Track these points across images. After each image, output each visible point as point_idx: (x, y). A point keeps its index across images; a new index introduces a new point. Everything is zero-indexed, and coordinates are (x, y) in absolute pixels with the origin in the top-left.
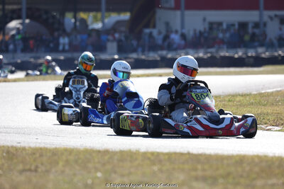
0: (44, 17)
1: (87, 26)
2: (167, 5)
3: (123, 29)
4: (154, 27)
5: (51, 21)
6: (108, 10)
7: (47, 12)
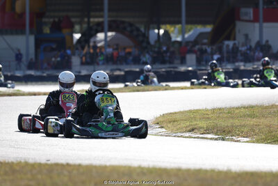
0: (129, 29)
1: (170, 38)
2: (247, 18)
3: (205, 41)
4: (234, 39)
5: (135, 33)
6: (188, 23)
7: (131, 25)
